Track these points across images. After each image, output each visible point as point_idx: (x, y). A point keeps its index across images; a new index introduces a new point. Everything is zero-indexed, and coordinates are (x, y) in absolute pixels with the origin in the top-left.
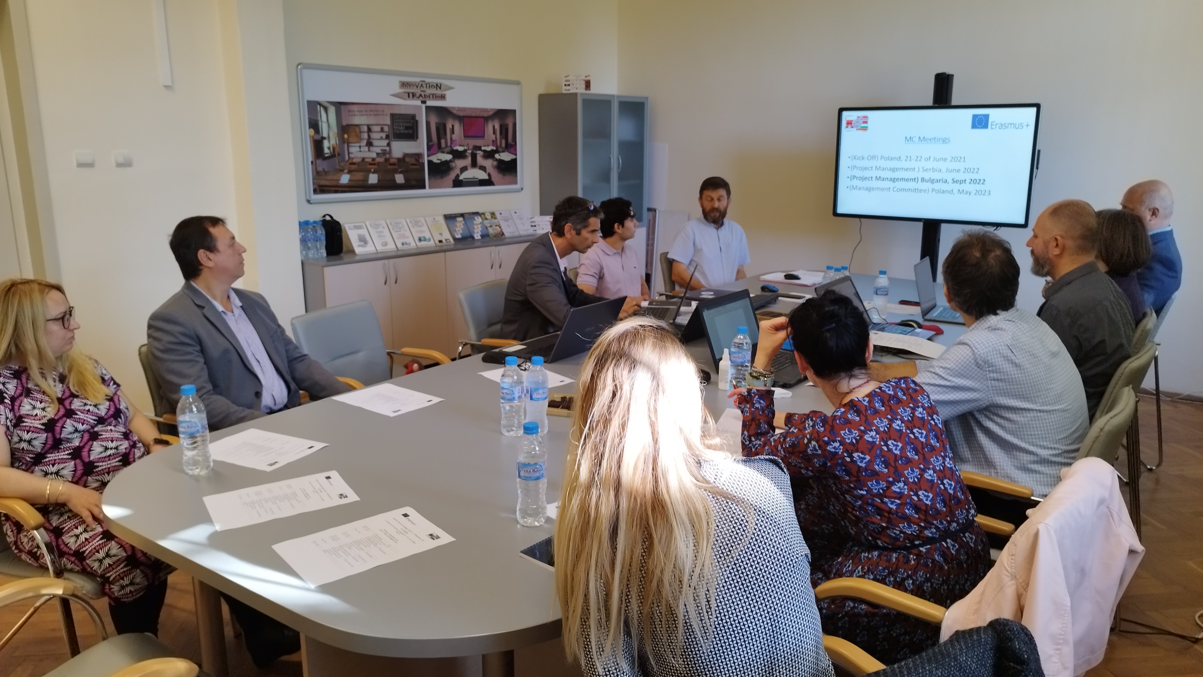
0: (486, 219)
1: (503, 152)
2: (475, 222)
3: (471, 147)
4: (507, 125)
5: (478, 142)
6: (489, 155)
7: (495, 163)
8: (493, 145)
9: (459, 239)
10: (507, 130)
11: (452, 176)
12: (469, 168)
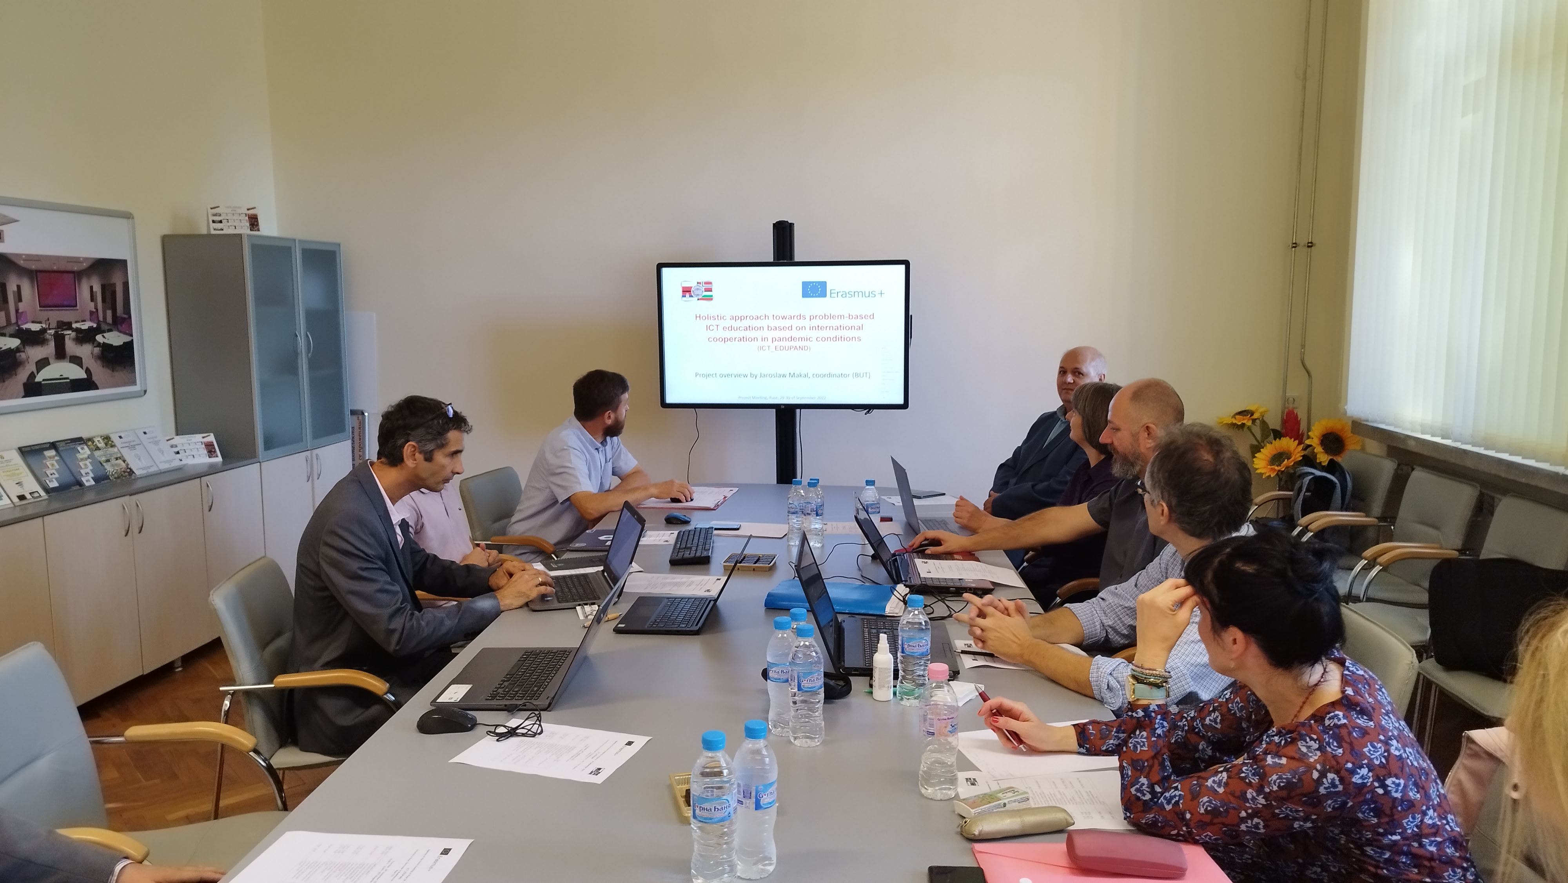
0: (98, 449)
1: (110, 330)
2: (79, 456)
3: (54, 325)
4: (114, 285)
5: (65, 315)
6: (86, 337)
7: (97, 350)
8: (91, 320)
9: (54, 489)
10: (114, 293)
11: (22, 376)
12: (51, 360)
